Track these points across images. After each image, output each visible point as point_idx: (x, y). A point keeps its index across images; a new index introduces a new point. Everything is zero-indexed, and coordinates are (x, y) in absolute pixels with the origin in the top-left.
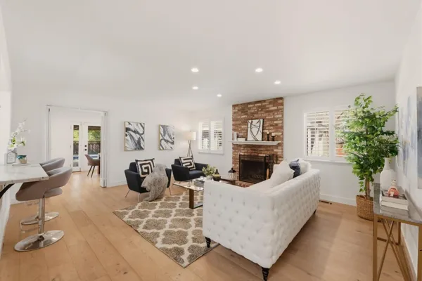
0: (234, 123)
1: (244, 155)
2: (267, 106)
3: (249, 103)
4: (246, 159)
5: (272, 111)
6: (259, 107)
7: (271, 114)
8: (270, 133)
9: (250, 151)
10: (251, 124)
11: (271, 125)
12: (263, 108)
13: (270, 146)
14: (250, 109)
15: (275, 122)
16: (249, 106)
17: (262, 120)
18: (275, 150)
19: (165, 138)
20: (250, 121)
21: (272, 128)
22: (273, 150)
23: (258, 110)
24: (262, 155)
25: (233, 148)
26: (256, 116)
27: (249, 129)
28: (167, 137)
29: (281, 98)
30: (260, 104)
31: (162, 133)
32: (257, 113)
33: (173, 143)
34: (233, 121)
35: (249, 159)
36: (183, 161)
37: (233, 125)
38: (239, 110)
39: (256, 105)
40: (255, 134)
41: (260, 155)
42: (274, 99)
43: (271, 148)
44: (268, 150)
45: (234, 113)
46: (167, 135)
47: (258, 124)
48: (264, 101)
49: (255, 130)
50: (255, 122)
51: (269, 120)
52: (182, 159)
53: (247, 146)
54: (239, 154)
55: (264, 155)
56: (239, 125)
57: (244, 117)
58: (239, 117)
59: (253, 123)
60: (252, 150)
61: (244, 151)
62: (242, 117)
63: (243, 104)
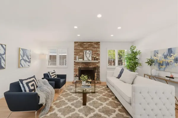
0: (75, 51)
1: (81, 67)
2: (93, 45)
4: (82, 69)
5: (96, 47)
6: (89, 45)
7: (96, 48)
8: (96, 57)
9: (84, 65)
10: (86, 52)
11: (95, 54)
12: (91, 45)
13: (95, 63)
14: (84, 45)
15: (97, 52)
16: (84, 43)
17: (91, 51)
18: (97, 64)
19: (24, 58)
20: (85, 51)
21: (96, 55)
22: (96, 65)
23: (89, 46)
24: (91, 67)
25: (74, 64)
26: (88, 49)
27: (85, 55)
28: (25, 58)
29: (99, 42)
31: (22, 54)
32: (88, 47)
33: (30, 62)
34: (74, 50)
35: (84, 69)
36: (51, 75)
37: (75, 52)
38: (78, 45)
39: (88, 44)
40: (88, 57)
41: (90, 67)
42: (96, 42)
44: (93, 65)
45: (75, 46)
46: (25, 56)
47: (89, 53)
48: (92, 42)
49: (88, 55)
50: (87, 51)
51: (94, 51)
52: (50, 73)
53: (83, 63)
54: (78, 67)
55: (92, 67)
56: (78, 52)
57: (81, 48)
58: (78, 48)
59: (87, 52)
60: (85, 65)
61: (81, 65)
62: (80, 48)
63: (81, 42)
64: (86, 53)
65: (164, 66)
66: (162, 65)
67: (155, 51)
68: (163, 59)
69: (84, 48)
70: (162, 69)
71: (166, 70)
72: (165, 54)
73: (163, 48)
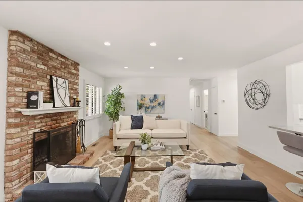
1: (41, 132)
2: (70, 66)
3: (52, 51)
4: (43, 138)
5: (73, 74)
6: (62, 63)
7: (73, 77)
9: (50, 123)
10: (57, 82)
14: (51, 58)
15: (75, 86)
16: (51, 54)
17: (66, 81)
20: (54, 78)
23: (61, 67)
26: (58, 72)
27: (55, 89)
30: (63, 60)
32: (59, 69)
38: (33, 51)
39: (59, 58)
40: (63, 98)
41: (62, 125)
43: (71, 114)
44: (69, 117)
47: (64, 85)
48: (68, 59)
49: (62, 92)
50: (60, 80)
54: (31, 132)
55: (66, 124)
56: (32, 77)
57: (43, 67)
58: (33, 64)
59: (59, 83)
60: (52, 120)
61: (40, 125)
62: (39, 66)
63: (43, 46)
64: (59, 87)
65: (150, 109)
66: (149, 108)
67: (142, 95)
68: (150, 104)
69: (49, 67)
70: (148, 112)
71: (152, 112)
72: (151, 99)
73: (149, 94)
